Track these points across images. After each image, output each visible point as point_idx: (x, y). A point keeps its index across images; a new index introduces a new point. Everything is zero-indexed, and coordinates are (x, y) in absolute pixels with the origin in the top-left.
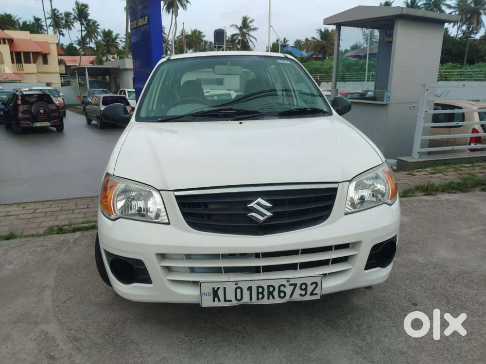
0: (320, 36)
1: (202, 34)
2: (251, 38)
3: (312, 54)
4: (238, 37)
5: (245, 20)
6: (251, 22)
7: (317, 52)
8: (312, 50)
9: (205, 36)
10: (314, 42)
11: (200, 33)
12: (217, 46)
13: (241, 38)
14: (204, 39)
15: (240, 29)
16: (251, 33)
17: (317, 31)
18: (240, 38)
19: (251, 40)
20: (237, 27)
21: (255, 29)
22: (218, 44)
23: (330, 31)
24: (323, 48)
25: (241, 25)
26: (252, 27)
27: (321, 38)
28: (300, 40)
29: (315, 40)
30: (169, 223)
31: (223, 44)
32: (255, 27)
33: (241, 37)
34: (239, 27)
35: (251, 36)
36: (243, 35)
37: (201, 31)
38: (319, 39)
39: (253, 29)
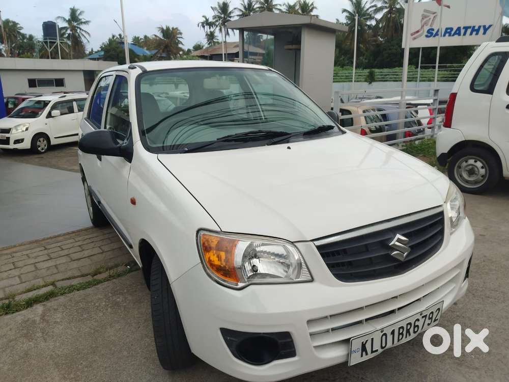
0: (162, 35)
1: (19, 26)
2: (83, 33)
3: (157, 53)
4: (66, 31)
5: (73, 12)
6: (80, 14)
7: (161, 51)
8: (155, 48)
9: (22, 28)
10: (156, 40)
11: (15, 24)
12: (48, 41)
13: (71, 32)
14: (22, 31)
15: (69, 22)
16: (83, 27)
17: (159, 29)
18: (69, 32)
19: (83, 35)
20: (65, 19)
21: (86, 23)
22: (49, 39)
23: (171, 29)
24: (166, 47)
25: (70, 18)
26: (83, 21)
27: (164, 36)
28: (138, 37)
29: (158, 38)
30: (312, 280)
31: (56, 39)
32: (87, 20)
33: (71, 30)
34: (67, 19)
35: (83, 30)
36: (74, 29)
37: (17, 22)
38: (162, 37)
39: (84, 23)
